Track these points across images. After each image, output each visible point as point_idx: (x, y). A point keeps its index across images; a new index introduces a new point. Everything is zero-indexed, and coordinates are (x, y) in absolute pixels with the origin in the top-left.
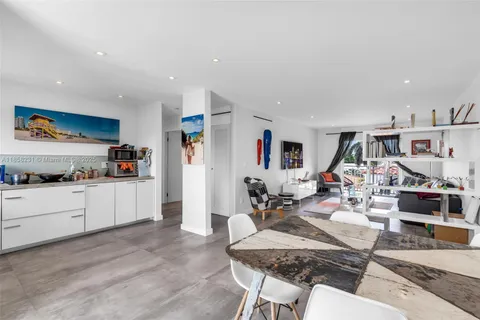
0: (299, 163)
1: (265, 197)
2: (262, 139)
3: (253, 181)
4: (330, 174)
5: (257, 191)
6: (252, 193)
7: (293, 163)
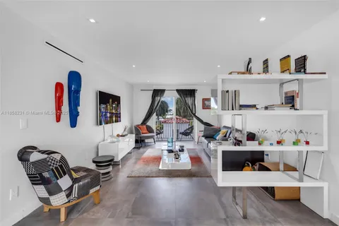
0: (117, 117)
1: (65, 182)
2: (65, 82)
3: (35, 157)
4: (145, 126)
5: (46, 175)
6: (37, 178)
7: (111, 117)
